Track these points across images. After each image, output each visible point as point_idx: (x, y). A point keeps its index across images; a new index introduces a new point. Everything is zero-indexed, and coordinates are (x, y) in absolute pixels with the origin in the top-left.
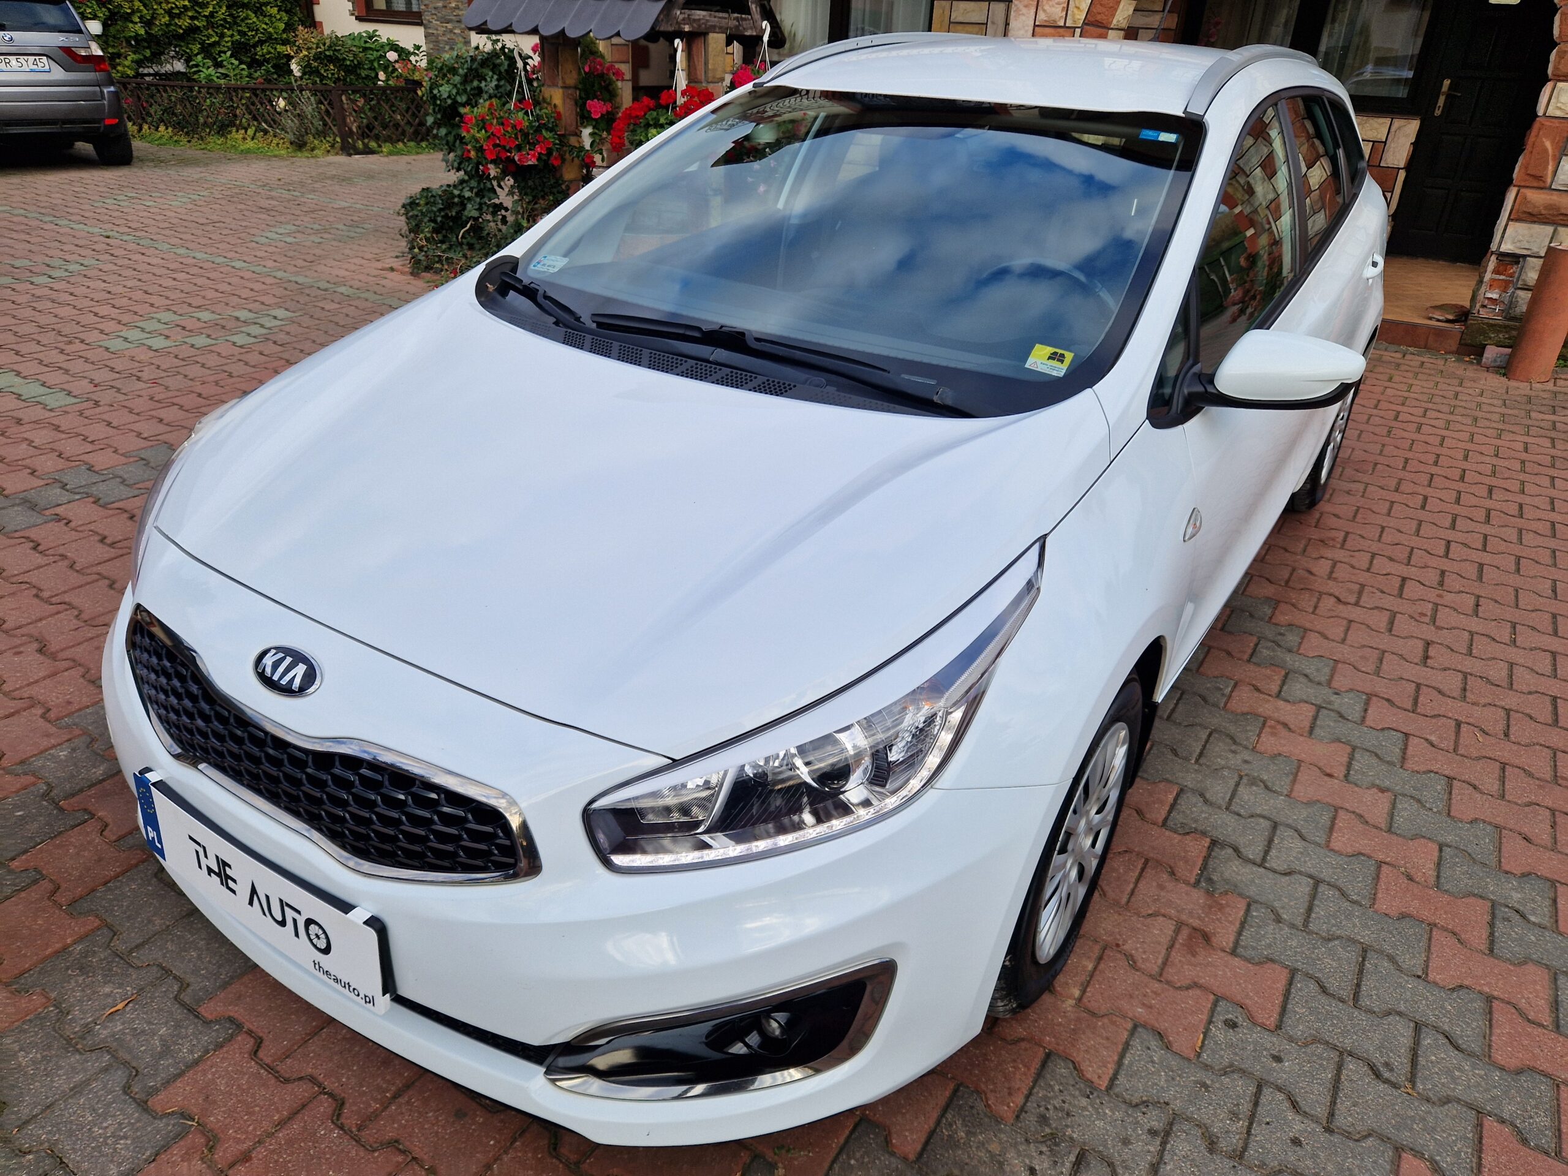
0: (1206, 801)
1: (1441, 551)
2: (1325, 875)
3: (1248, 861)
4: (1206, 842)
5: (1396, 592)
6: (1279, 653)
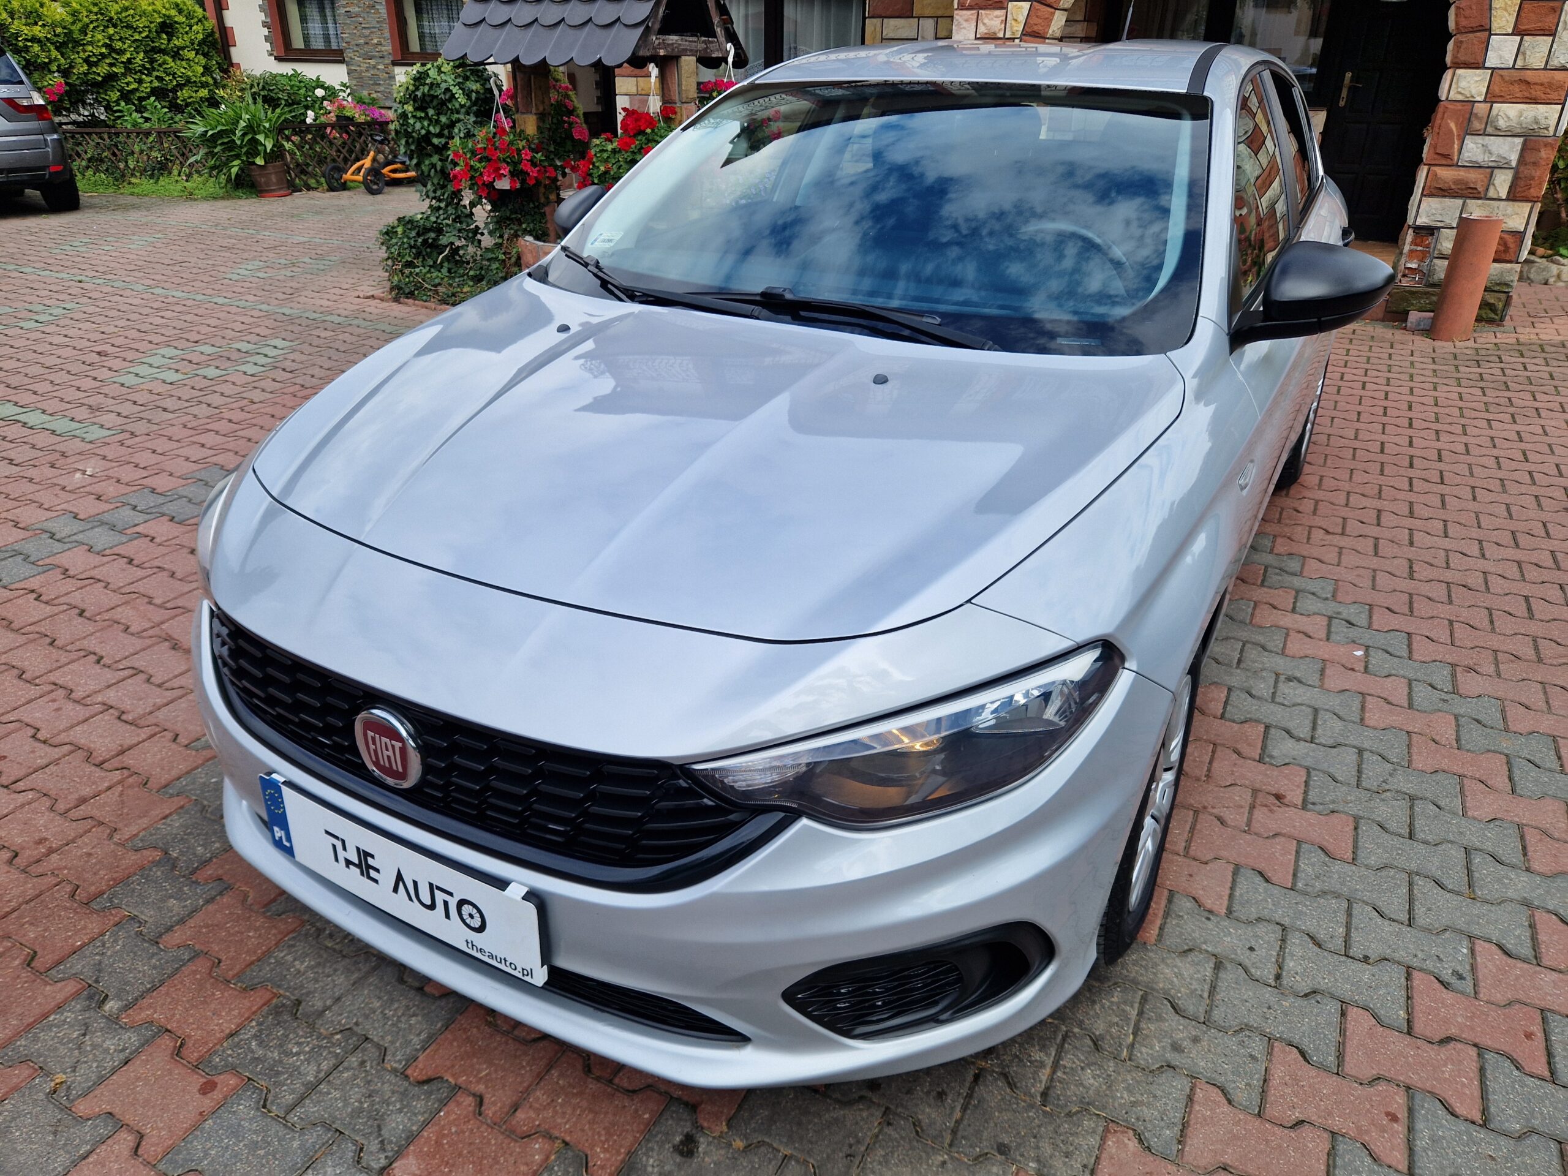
6: (1286, 577)
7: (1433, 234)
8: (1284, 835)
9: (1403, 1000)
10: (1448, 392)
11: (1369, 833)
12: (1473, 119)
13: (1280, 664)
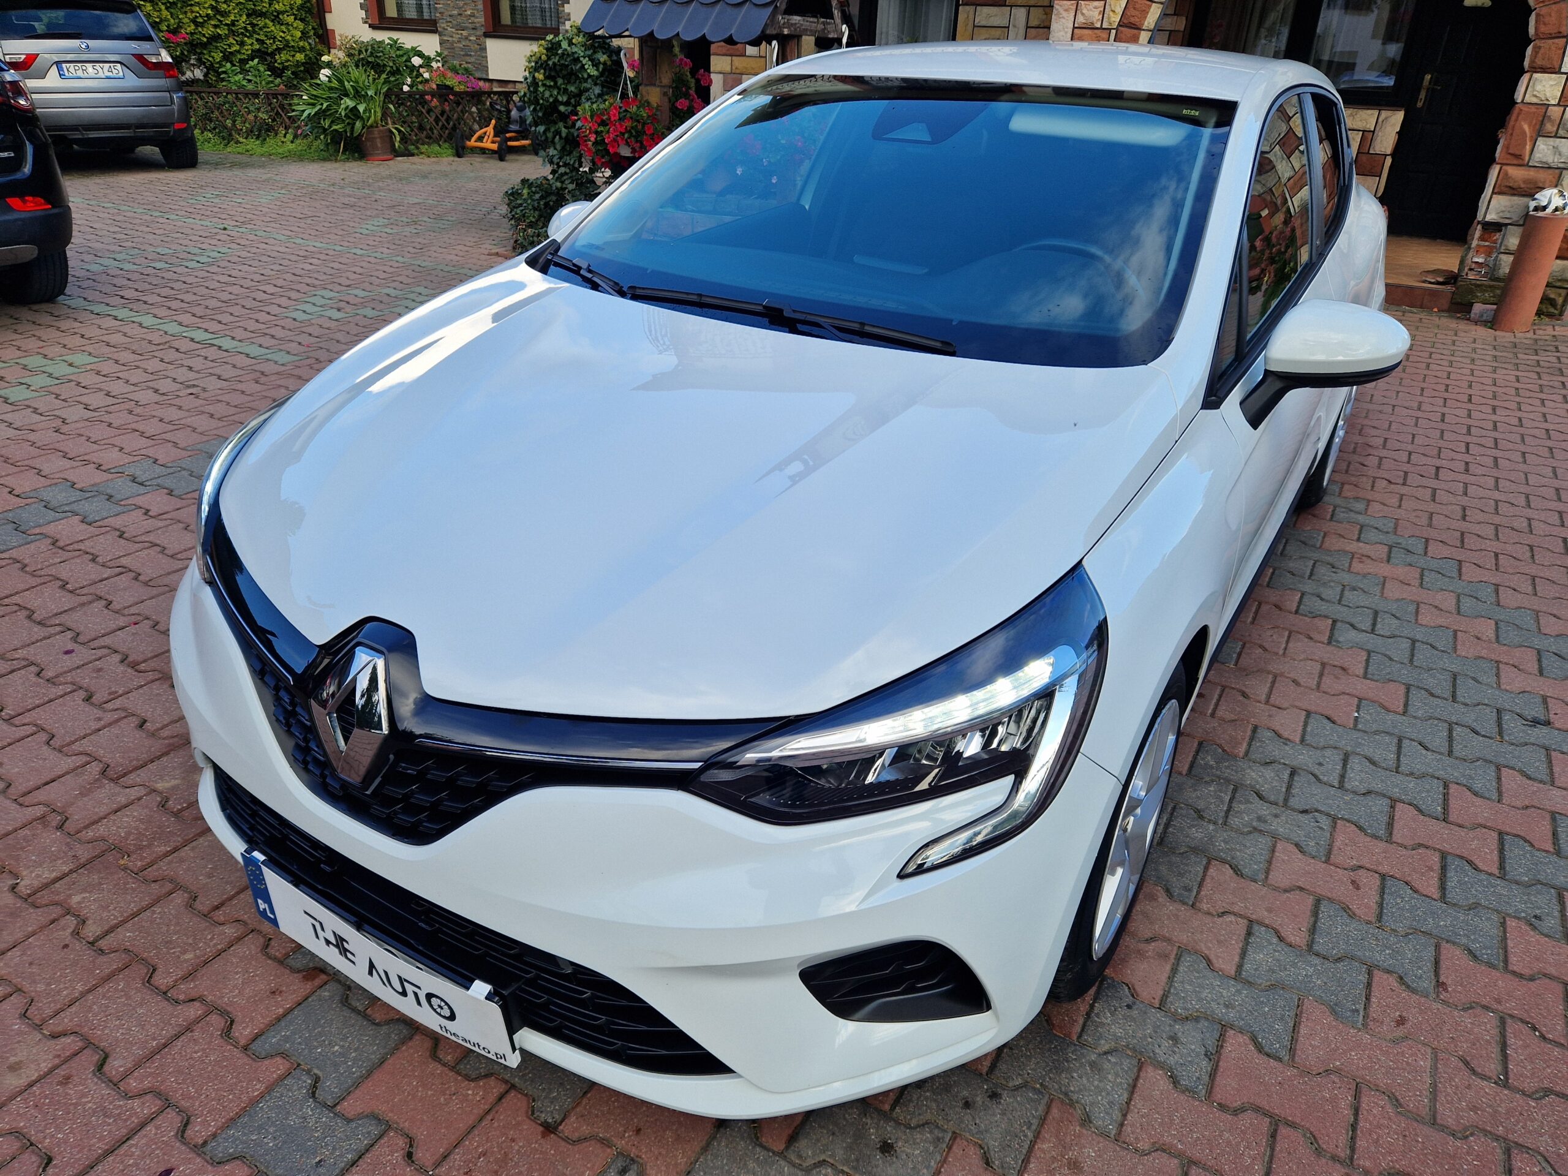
0: (1322, 599)
1: (1463, 450)
2: (1418, 637)
3: (1364, 631)
4: (1330, 622)
5: (1433, 477)
6: (1352, 515)
7: (1501, 231)
8: (1348, 694)
9: (1440, 801)
10: (1505, 376)
11: (1416, 697)
12: (1546, 121)
13: (1346, 578)
